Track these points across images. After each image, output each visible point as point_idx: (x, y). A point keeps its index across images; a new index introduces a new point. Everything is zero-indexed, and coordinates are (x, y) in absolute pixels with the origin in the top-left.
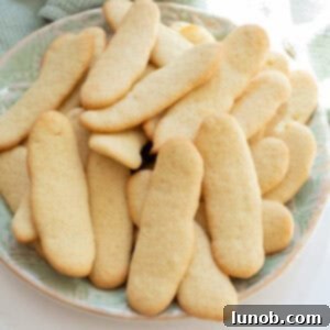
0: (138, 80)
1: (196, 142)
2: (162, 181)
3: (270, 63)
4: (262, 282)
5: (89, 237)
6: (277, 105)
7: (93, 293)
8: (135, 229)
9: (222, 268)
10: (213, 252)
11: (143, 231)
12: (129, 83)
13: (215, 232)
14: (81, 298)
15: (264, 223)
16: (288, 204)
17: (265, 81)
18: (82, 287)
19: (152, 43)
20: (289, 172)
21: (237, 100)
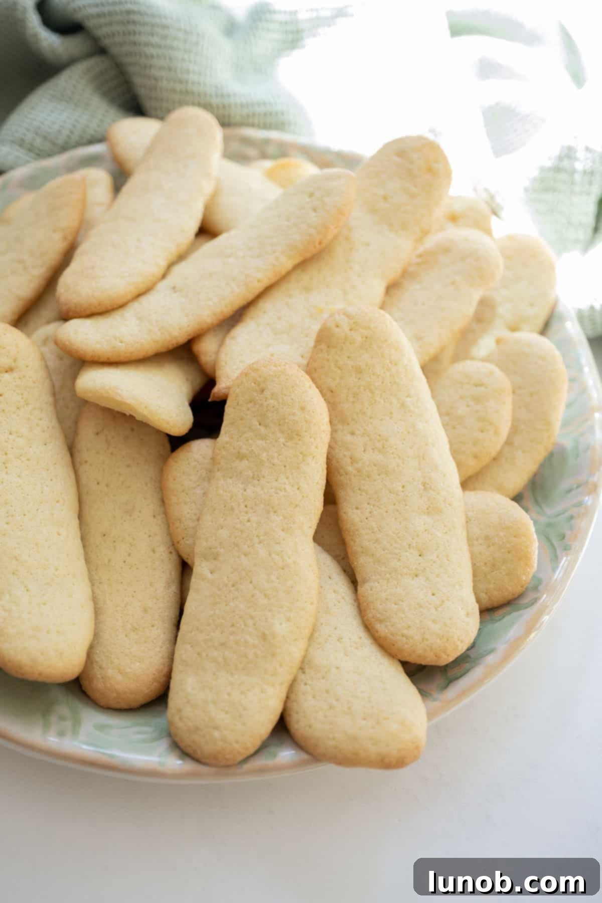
0: (181, 257)
1: (310, 370)
2: (240, 457)
3: (454, 218)
4: (477, 672)
5: (81, 591)
6: (476, 295)
7: (91, 719)
8: (185, 568)
9: (384, 646)
10: (361, 609)
11: (201, 568)
12: (163, 263)
13: (363, 564)
14: (61, 734)
15: (470, 540)
16: (517, 498)
17: (446, 249)
18: (65, 706)
19: (208, 188)
20: (515, 430)
21: (392, 288)
